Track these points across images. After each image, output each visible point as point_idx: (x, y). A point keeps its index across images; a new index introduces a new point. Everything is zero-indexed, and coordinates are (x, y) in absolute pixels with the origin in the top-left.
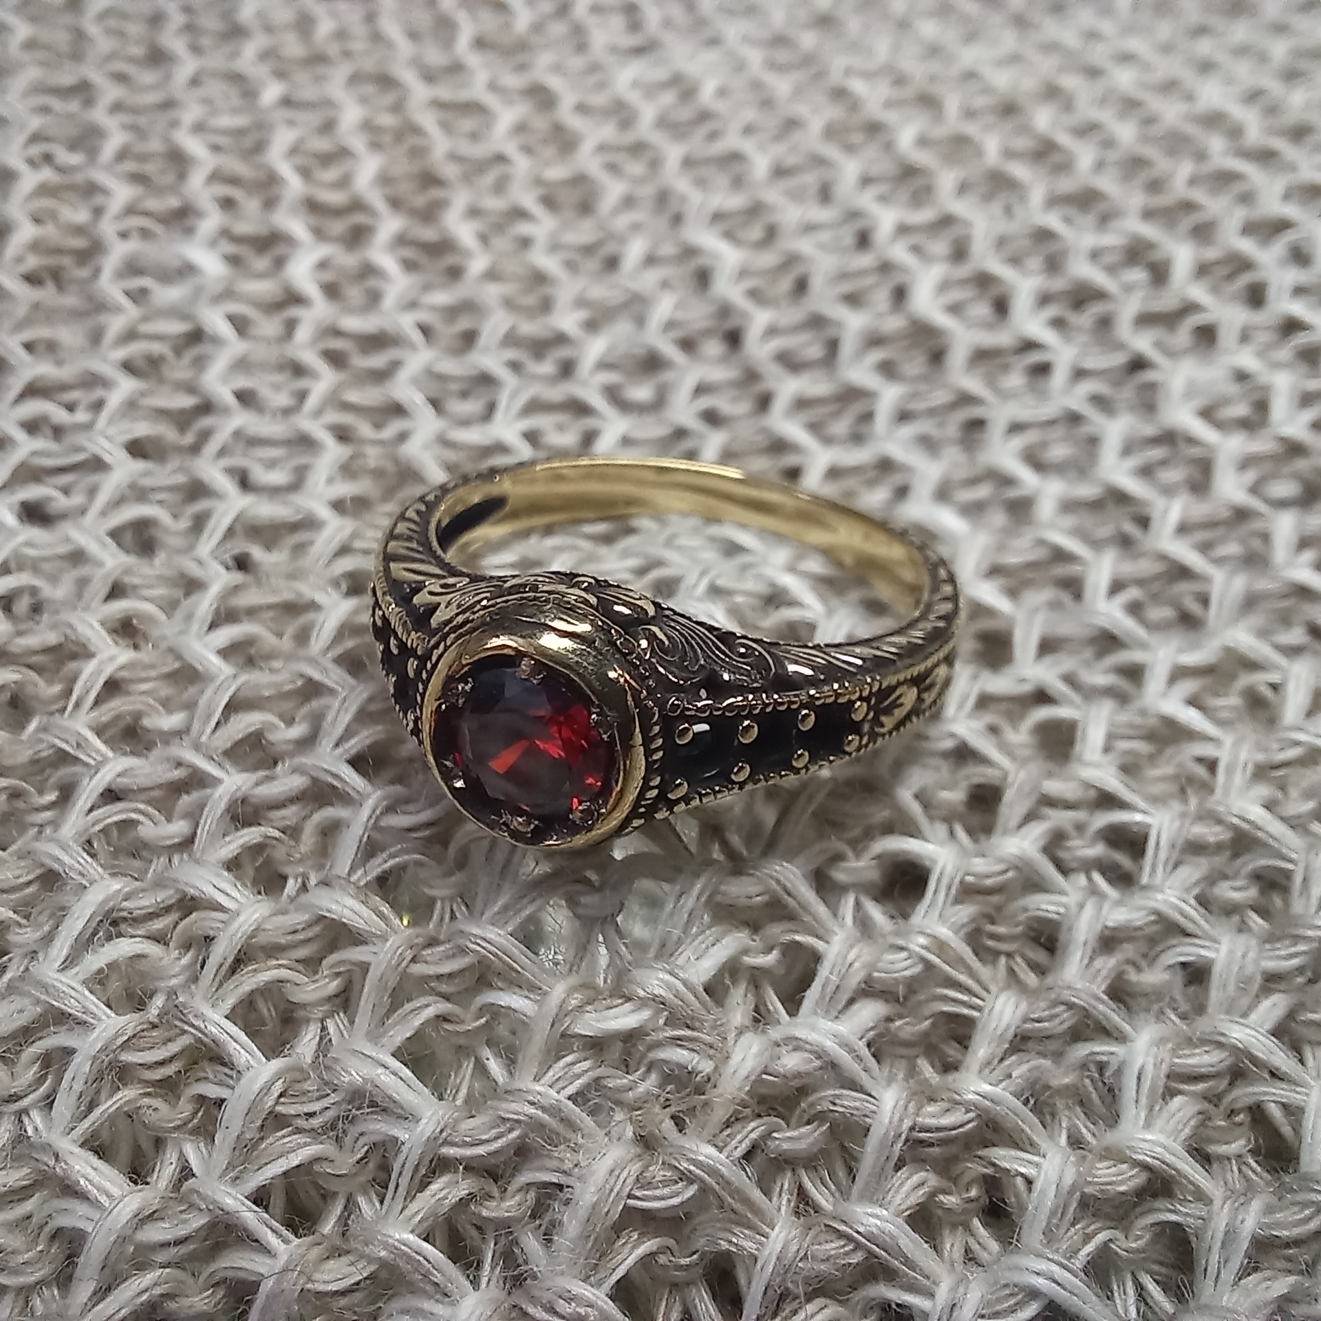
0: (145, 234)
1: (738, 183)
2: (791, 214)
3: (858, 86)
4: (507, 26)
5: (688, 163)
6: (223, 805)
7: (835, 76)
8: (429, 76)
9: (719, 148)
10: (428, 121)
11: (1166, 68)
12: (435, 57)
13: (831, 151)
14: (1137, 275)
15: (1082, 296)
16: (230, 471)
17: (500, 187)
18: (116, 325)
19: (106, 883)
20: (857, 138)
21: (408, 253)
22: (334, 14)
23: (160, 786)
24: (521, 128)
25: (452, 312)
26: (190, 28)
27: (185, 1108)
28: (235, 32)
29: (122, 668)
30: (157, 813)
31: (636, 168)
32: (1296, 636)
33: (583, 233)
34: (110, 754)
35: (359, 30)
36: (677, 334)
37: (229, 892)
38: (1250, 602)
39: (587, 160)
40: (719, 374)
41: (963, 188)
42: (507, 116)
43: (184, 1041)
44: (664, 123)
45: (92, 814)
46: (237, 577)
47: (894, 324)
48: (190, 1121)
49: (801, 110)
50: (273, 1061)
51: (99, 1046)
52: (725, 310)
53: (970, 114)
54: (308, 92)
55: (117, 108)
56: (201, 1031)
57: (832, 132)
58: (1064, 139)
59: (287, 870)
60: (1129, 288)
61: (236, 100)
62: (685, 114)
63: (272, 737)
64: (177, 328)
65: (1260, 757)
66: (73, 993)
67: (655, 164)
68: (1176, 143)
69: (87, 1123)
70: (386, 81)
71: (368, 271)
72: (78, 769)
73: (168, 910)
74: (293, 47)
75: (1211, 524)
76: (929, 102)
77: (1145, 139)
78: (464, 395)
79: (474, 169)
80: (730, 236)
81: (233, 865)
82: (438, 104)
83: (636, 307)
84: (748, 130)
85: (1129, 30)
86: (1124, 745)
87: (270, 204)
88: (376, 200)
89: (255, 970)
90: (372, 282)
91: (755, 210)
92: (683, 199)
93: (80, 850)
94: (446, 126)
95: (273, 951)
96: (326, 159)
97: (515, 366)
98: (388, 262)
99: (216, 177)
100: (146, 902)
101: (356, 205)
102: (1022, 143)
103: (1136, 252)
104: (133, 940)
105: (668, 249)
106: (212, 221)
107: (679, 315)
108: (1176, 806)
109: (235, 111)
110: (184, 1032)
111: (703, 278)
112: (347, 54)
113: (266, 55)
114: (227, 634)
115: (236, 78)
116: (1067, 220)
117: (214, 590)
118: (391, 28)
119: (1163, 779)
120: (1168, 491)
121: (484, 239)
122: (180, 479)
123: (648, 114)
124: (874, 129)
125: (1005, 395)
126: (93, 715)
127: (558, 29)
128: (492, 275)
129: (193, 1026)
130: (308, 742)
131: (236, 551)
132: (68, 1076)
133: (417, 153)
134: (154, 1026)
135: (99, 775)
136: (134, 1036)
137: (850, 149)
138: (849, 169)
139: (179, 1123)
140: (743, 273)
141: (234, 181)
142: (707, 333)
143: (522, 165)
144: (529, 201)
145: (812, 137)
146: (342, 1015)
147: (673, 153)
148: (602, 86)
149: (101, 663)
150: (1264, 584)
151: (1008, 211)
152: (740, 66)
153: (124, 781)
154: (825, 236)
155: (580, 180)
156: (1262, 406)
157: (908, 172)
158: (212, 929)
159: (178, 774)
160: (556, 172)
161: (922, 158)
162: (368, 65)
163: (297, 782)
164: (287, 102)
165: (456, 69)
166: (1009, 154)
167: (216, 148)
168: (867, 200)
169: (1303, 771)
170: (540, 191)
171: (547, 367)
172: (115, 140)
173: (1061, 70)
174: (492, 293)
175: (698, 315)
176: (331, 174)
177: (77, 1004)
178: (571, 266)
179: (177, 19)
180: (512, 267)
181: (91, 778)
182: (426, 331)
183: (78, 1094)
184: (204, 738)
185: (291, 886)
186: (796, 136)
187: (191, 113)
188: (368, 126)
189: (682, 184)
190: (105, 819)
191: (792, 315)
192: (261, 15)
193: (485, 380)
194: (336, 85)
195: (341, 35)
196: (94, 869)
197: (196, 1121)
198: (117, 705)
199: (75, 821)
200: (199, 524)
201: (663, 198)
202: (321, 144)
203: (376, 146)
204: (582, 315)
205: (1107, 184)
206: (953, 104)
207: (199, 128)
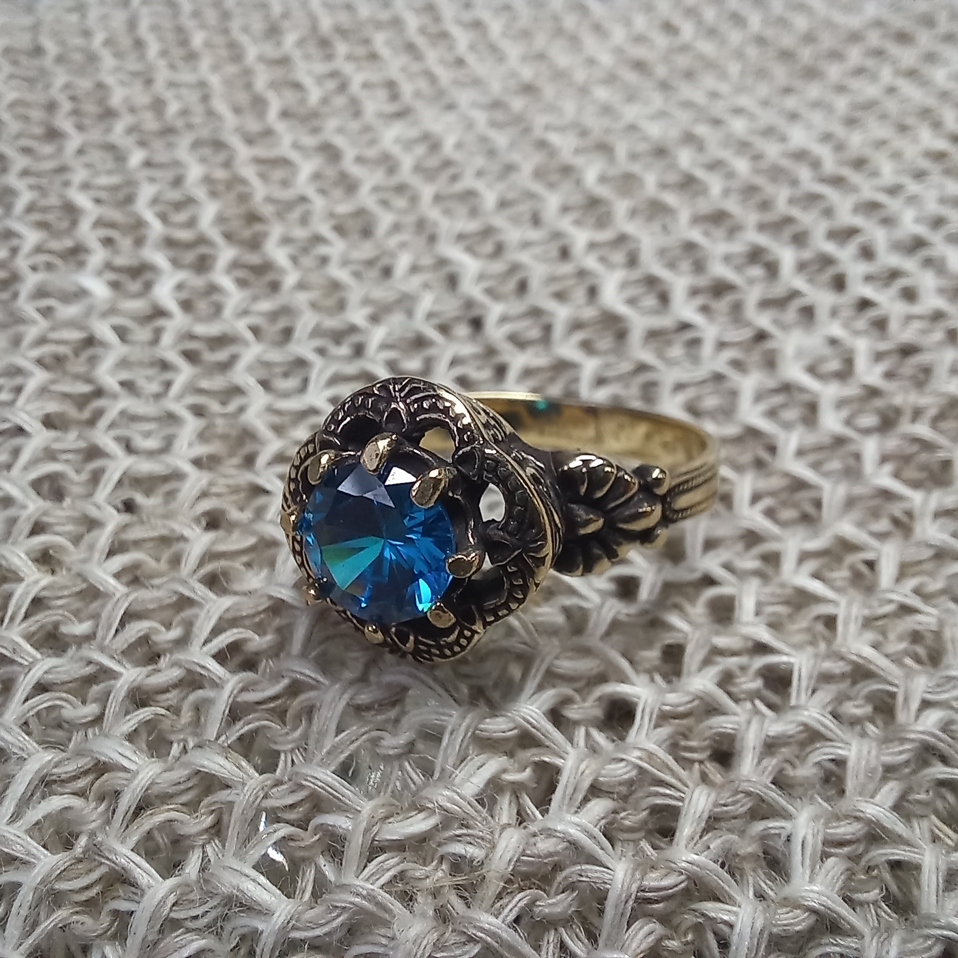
0: (49, 267)
1: (474, 212)
2: (513, 235)
3: (554, 138)
4: (303, 101)
5: (438, 198)
6: (123, 693)
7: (538, 132)
8: (250, 140)
9: (459, 187)
10: (249, 172)
11: (768, 117)
12: (253, 126)
13: (538, 188)
14: (756, 271)
15: (720, 289)
16: (118, 439)
17: (304, 220)
18: (32, 333)
19: (39, 755)
20: (554, 177)
21: (241, 274)
22: (178, 97)
23: (76, 680)
24: (317, 176)
25: (274, 316)
26: (76, 112)
27: (105, 920)
28: (108, 114)
29: (44, 589)
30: (74, 698)
31: (400, 203)
32: (883, 525)
33: (366, 251)
34: (39, 656)
35: (198, 108)
36: (436, 321)
37: (130, 756)
38: (850, 503)
39: (366, 198)
40: (468, 349)
41: (633, 213)
42: (307, 168)
43: (103, 870)
44: (418, 169)
45: (27, 704)
46: (126, 518)
47: (589, 313)
48: (109, 930)
49: (515, 157)
50: (168, 881)
51: (39, 880)
52: (469, 304)
53: (634, 157)
54: (162, 156)
55: (25, 173)
56: (114, 862)
57: (539, 174)
58: (700, 173)
59: (173, 737)
60: (751, 282)
61: (110, 164)
62: (433, 162)
63: (155, 638)
64: (76, 335)
65: (866, 612)
66: (19, 840)
67: (414, 200)
68: (777, 174)
69: (30, 940)
70: (218, 145)
71: (213, 289)
72: (16, 668)
73: (86, 773)
74: (150, 123)
75: (819, 448)
76: (604, 149)
77: (757, 171)
78: (286, 375)
79: (284, 208)
80: (470, 250)
81: (131, 737)
82: (258, 161)
83: (406, 303)
84: (480, 174)
85: (740, 89)
86: (770, 609)
87: (139, 242)
88: (215, 234)
89: (151, 814)
90: (215, 297)
91: (488, 232)
92: (435, 224)
93: (19, 731)
94: (263, 177)
95: (165, 798)
96: (178, 206)
97: (321, 352)
98: (226, 282)
99: (99, 223)
100: (71, 767)
101: (202, 240)
102: (672, 178)
103: (755, 255)
104: (62, 797)
105: (427, 261)
106: (98, 256)
107: (438, 308)
108: (810, 650)
109: (110, 172)
110: (101, 864)
111: (452, 281)
112: (190, 126)
113: (131, 130)
114: (119, 561)
115: (111, 148)
116: (707, 234)
117: (110, 528)
118: (221, 106)
119: (800, 631)
120: (787, 426)
121: (294, 259)
122: (82, 444)
123: (407, 162)
124: (567, 170)
125: (671, 363)
126: (24, 625)
127: (340, 101)
128: (301, 286)
129: (108, 859)
130: (183, 642)
131: (125, 497)
132: (16, 904)
133: (244, 198)
134: (80, 861)
135: (31, 672)
136: (65, 870)
137: (551, 186)
138: (552, 202)
139: (99, 932)
140: (481, 277)
141: (112, 225)
142: (457, 319)
143: (319, 203)
144: (325, 229)
145: (524, 177)
146: (217, 841)
147: (427, 191)
148: (373, 142)
149: (28, 586)
150: (859, 490)
151: (665, 228)
152: (470, 125)
153: (50, 677)
154: (538, 250)
155: (361, 213)
156: (849, 362)
157: (593, 203)
158: (119, 785)
159: (89, 670)
160: (344, 208)
161: (603, 191)
162: (205, 133)
163: (176, 673)
164: (148, 164)
165: (268, 133)
166: (663, 186)
167: (98, 201)
168: (566, 224)
169: (897, 621)
170: (333, 222)
171: (344, 350)
172: (25, 198)
173: (696, 121)
174: (302, 299)
175: (450, 307)
176: (181, 217)
177: (22, 848)
178: (357, 275)
179: (66, 106)
180: (315, 278)
181: (26, 674)
182: (256, 331)
183: (24, 919)
184: (107, 642)
185: (175, 749)
186: (514, 177)
187: (79, 175)
188: (208, 180)
189: (434, 214)
190: (37, 706)
191: (517, 307)
192: (126, 100)
193: (301, 363)
194: (183, 151)
195: (185, 112)
196: (30, 744)
197: (113, 929)
198: (43, 618)
199: (15, 708)
200: (96, 478)
201: (421, 225)
202: (175, 195)
203: (214, 194)
204: (367, 311)
205: (732, 206)
206: (621, 149)
207: (86, 186)
